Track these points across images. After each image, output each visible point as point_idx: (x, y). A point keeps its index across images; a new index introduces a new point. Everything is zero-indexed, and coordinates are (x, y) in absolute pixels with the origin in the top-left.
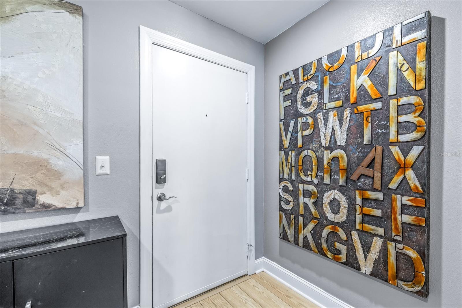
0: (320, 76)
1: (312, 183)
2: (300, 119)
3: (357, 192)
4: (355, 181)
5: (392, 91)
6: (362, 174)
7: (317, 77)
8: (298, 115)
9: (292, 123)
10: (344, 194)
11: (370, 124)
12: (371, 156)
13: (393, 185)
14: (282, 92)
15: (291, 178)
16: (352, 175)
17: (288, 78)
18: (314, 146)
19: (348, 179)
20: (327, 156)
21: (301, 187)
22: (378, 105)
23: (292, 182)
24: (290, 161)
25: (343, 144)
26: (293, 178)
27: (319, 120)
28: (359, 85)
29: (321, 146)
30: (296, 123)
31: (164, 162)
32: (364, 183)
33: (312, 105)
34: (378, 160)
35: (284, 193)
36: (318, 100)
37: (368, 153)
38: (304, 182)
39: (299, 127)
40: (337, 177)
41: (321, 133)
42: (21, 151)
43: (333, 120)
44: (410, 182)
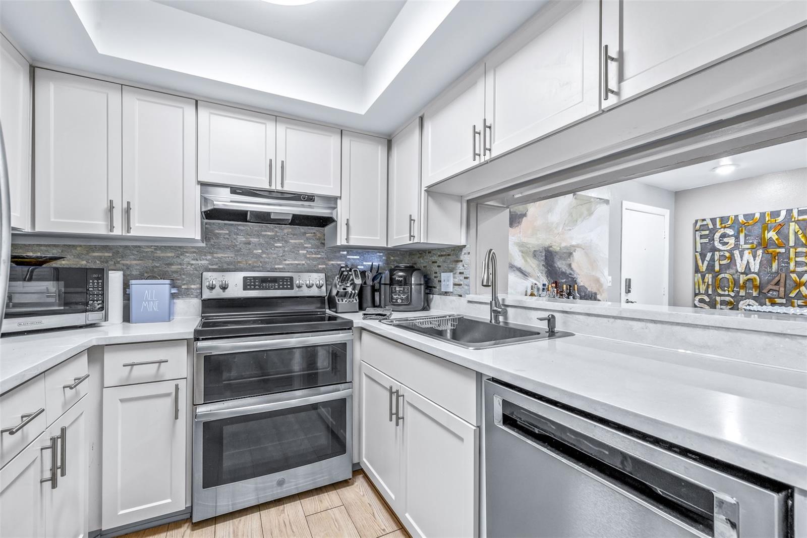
0: (736, 227)
1: (729, 295)
2: (717, 253)
3: (767, 300)
4: (765, 293)
5: (792, 243)
6: (771, 289)
7: (734, 227)
8: (714, 250)
9: (709, 255)
10: (756, 301)
11: (777, 261)
12: (777, 279)
13: (792, 295)
14: (697, 232)
15: (708, 292)
16: (763, 289)
17: (705, 223)
18: (732, 271)
19: (760, 293)
20: (743, 278)
21: (718, 299)
22: (783, 250)
23: (708, 295)
24: (707, 281)
25: (757, 271)
26: (710, 292)
27: (735, 255)
28: (769, 237)
29: (737, 271)
30: (713, 255)
31: (630, 280)
32: (771, 294)
33: (729, 244)
34: (782, 281)
35: (700, 304)
36: (735, 242)
37: (775, 277)
38: (720, 295)
39: (716, 258)
40: (752, 292)
41: (737, 264)
42: (594, 273)
43: (747, 256)
44: (803, 293)
